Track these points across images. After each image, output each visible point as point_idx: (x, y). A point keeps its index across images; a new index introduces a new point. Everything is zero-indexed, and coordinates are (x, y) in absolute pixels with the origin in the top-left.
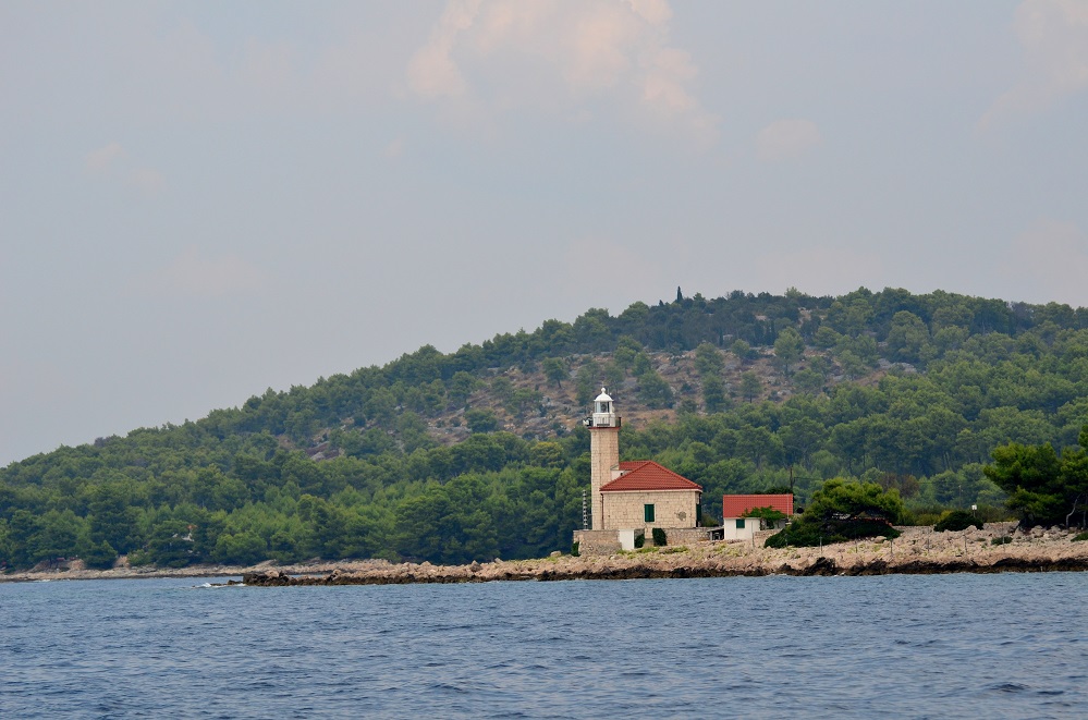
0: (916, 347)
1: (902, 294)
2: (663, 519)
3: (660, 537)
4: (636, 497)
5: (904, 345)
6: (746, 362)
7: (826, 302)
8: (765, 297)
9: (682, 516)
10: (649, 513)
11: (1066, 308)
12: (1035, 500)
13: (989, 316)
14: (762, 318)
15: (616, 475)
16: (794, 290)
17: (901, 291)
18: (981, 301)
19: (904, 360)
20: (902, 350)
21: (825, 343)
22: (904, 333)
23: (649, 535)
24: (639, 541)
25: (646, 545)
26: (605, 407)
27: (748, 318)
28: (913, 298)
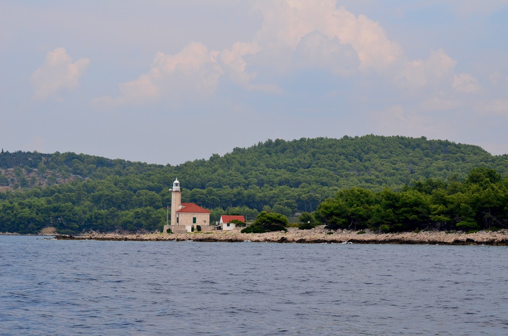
0: (82, 170)
1: (73, 154)
2: (199, 222)
3: (199, 228)
4: (190, 215)
5: (78, 169)
6: (28, 173)
7: (49, 156)
8: (29, 153)
9: (205, 222)
10: (194, 220)
11: (124, 160)
12: (339, 220)
13: (101, 162)
14: (30, 159)
15: (180, 207)
16: (36, 151)
17: (73, 153)
18: (98, 157)
19: (78, 174)
20: (77, 171)
21: (52, 168)
22: (78, 166)
23: (195, 227)
24: (193, 229)
25: (195, 231)
26: (177, 185)
27: (27, 159)
28: (77, 155)
